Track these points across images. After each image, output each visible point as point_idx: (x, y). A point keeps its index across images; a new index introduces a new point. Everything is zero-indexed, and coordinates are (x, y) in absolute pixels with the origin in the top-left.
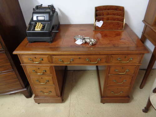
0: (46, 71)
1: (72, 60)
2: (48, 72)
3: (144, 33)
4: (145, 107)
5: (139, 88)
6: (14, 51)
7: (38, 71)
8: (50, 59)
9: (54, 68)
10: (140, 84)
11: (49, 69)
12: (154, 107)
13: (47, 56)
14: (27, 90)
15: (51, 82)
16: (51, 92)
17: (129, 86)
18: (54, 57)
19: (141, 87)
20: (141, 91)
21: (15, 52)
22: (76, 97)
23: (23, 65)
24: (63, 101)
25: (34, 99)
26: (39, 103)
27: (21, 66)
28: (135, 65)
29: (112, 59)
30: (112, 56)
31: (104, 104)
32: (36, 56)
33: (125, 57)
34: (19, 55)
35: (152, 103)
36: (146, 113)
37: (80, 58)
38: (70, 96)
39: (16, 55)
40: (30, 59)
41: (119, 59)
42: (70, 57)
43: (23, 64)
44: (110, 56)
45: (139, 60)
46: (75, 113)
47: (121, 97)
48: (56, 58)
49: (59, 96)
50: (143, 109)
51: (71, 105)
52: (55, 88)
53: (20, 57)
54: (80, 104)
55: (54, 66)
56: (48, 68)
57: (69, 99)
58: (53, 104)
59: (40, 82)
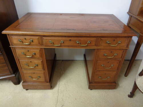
0: (35, 54)
1: (62, 42)
2: (38, 55)
3: (129, 24)
4: (131, 92)
5: (124, 76)
6: (3, 30)
7: (28, 54)
8: (40, 41)
9: (43, 50)
11: (39, 52)
12: (140, 89)
13: (38, 37)
14: (15, 76)
15: (40, 67)
16: (40, 77)
17: (116, 71)
18: (45, 38)
19: (126, 75)
21: (4, 32)
22: (65, 84)
23: (12, 47)
24: (51, 87)
25: (22, 85)
26: (27, 90)
27: (10, 47)
28: (123, 49)
29: (101, 42)
30: (102, 38)
31: (92, 90)
32: (26, 37)
33: (114, 40)
34: (8, 35)
35: (138, 86)
36: (132, 98)
37: (70, 40)
39: (5, 35)
40: (20, 40)
41: (108, 42)
42: (60, 38)
43: (12, 45)
44: (100, 38)
45: (127, 44)
46: (63, 99)
47: (108, 83)
48: (46, 40)
49: (47, 82)
50: (128, 94)
51: (60, 91)
52: (44, 73)
53: (9, 38)
54: (68, 90)
55: (44, 48)
56: (38, 50)
58: (41, 91)
59: (29, 66)
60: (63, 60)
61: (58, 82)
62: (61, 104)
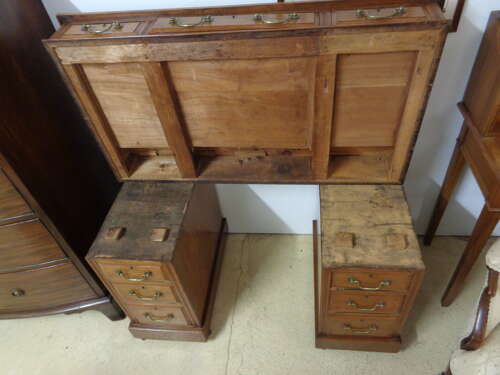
0: (151, 274)
7: (131, 272)
10: (445, 288)
11: (159, 270)
15: (170, 297)
16: (172, 316)
20: (443, 313)
25: (130, 330)
26: (144, 339)
49: (196, 327)
51: (232, 347)
52: (182, 308)
57: (228, 327)
59: (139, 296)
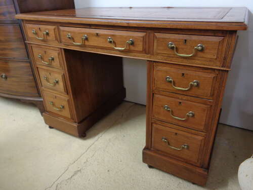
0: (54, 59)
7: (45, 57)
11: (58, 56)
13: (54, 27)
15: (61, 85)
16: (63, 107)
18: (62, 28)
22: (110, 140)
23: (28, 43)
24: (83, 134)
29: (155, 44)
33: (186, 41)
37: (97, 34)
38: (100, 135)
41: (170, 45)
43: (28, 40)
44: (152, 35)
46: (87, 161)
48: (63, 31)
51: (93, 146)
54: (107, 152)
57: (96, 137)
60: (136, 104)
61: (102, 133)
62: (78, 168)
